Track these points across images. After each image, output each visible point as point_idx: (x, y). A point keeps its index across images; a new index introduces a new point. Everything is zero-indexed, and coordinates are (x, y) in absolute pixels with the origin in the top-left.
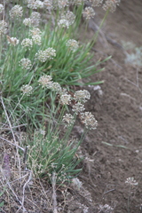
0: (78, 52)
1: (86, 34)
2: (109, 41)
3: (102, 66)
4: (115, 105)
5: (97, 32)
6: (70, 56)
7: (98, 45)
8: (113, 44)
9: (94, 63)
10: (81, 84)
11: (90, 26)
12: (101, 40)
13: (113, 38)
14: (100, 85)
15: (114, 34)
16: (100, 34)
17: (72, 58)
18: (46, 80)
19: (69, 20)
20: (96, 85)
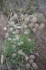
0: (31, 42)
1: (33, 36)
2: (41, 38)
3: (39, 47)
4: (43, 60)
5: (37, 36)
6: (28, 44)
7: (37, 39)
8: (42, 39)
9: (36, 46)
10: (32, 53)
11: (35, 33)
12: (38, 38)
13: (42, 37)
14: (38, 53)
15: (42, 36)
16: (38, 36)
17: (29, 44)
19: (28, 32)
20: (37, 53)
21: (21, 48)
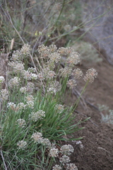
0: (63, 113)
1: (70, 98)
2: (88, 104)
3: (83, 125)
4: (93, 157)
5: (79, 98)
6: (57, 117)
7: (79, 107)
8: (91, 106)
9: (76, 122)
10: (66, 139)
11: (73, 92)
12: (82, 103)
13: (90, 101)
14: (81, 140)
15: (92, 99)
16: (81, 99)
18: (37, 137)
19: (57, 87)
20: (78, 140)
21: (40, 128)
